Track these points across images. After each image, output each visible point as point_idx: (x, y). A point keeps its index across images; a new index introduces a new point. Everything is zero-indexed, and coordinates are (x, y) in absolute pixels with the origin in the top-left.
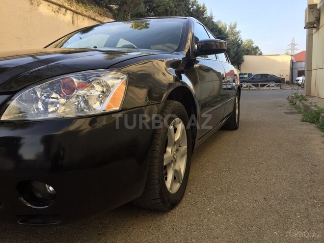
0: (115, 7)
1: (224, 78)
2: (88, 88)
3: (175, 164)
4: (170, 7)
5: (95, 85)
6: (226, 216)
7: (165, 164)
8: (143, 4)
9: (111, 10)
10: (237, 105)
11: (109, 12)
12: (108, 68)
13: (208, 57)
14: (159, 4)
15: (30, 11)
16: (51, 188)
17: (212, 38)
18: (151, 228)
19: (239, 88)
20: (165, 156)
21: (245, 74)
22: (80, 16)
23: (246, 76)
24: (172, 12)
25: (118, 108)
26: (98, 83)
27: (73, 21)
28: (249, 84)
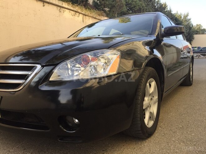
0: (107, 9)
1: (182, 51)
2: (97, 61)
3: (150, 108)
4: (142, 7)
5: (101, 59)
6: (187, 145)
7: (144, 108)
8: (125, 6)
9: (105, 11)
10: (191, 69)
11: (104, 13)
12: (108, 48)
13: (170, 38)
14: (135, 5)
15: (59, 16)
16: (77, 121)
17: (173, 25)
18: (136, 149)
19: (193, 57)
20: (144, 103)
21: (195, 47)
22: (87, 17)
23: (196, 49)
24: (143, 10)
25: (115, 73)
26: (103, 57)
27: (83, 20)
28: (199, 54)
